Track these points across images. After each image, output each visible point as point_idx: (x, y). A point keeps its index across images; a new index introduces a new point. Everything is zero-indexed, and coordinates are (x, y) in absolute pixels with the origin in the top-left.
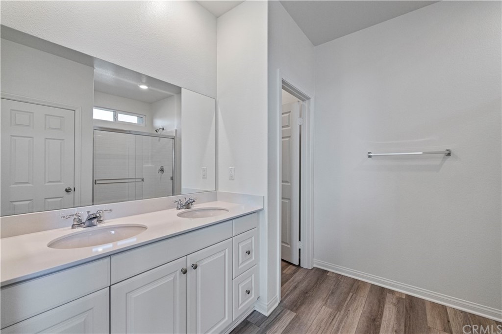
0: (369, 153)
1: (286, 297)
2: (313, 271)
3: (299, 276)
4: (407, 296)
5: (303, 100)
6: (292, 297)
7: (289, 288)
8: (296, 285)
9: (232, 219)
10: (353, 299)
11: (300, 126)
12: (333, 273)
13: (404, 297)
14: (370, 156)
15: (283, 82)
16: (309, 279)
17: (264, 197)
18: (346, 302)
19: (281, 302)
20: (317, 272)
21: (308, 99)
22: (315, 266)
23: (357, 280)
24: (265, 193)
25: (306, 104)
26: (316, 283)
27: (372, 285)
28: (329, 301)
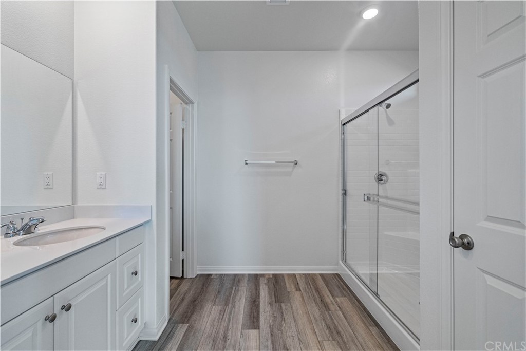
0: (246, 161)
1: (174, 313)
2: (197, 278)
3: (184, 287)
4: (273, 275)
5: (186, 103)
6: (181, 309)
7: (176, 303)
8: (183, 297)
9: (115, 237)
10: (237, 291)
11: (183, 130)
12: (216, 274)
13: (271, 276)
14: (246, 164)
15: (171, 81)
16: (195, 287)
17: (151, 206)
18: (232, 295)
19: (170, 319)
20: (202, 278)
21: (192, 103)
22: (199, 273)
23: (237, 274)
24: (153, 202)
25: (189, 107)
26: (202, 288)
27: (249, 274)
28: (217, 300)
